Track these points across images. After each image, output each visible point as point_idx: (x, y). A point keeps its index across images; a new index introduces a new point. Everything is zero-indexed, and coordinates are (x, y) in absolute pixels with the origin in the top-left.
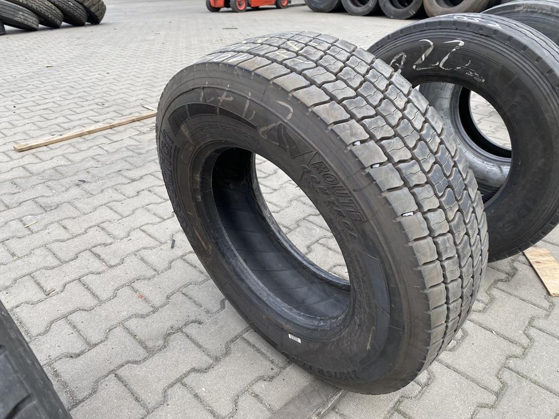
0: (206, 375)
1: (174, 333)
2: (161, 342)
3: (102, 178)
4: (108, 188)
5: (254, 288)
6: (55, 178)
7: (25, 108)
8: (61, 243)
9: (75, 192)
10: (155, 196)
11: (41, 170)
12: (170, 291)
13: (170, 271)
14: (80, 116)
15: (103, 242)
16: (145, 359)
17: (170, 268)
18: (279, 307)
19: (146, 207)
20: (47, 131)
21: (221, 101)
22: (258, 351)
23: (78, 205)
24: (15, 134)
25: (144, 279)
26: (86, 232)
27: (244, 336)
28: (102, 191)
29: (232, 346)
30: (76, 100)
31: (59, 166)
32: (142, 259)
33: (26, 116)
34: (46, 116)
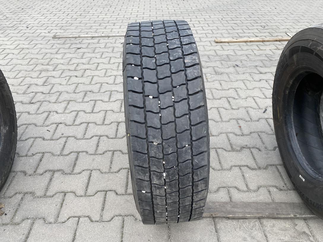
0: (251, 171)
1: (246, 148)
2: (239, 149)
3: (246, 67)
4: (247, 73)
5: (293, 146)
6: (226, 60)
7: (227, 21)
8: (217, 90)
9: (232, 70)
10: (268, 85)
11: (221, 55)
12: (253, 131)
13: (258, 122)
14: (250, 31)
15: (234, 97)
16: (229, 151)
17: (258, 121)
18: (302, 161)
19: (260, 89)
20: (231, 35)
21: (318, 49)
22: (281, 176)
23: (230, 76)
24: (217, 33)
25: (244, 120)
26: (229, 89)
27: (278, 166)
28: (244, 73)
29: (269, 167)
30: (251, 22)
31: (230, 55)
32: (247, 112)
33: (225, 25)
34: (234, 27)
